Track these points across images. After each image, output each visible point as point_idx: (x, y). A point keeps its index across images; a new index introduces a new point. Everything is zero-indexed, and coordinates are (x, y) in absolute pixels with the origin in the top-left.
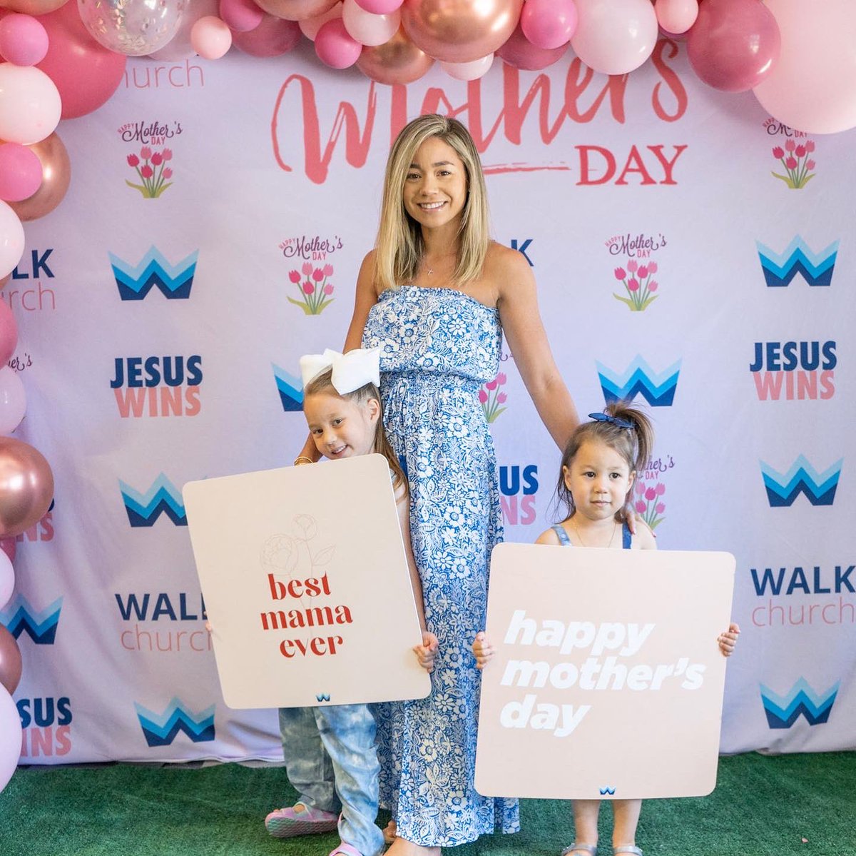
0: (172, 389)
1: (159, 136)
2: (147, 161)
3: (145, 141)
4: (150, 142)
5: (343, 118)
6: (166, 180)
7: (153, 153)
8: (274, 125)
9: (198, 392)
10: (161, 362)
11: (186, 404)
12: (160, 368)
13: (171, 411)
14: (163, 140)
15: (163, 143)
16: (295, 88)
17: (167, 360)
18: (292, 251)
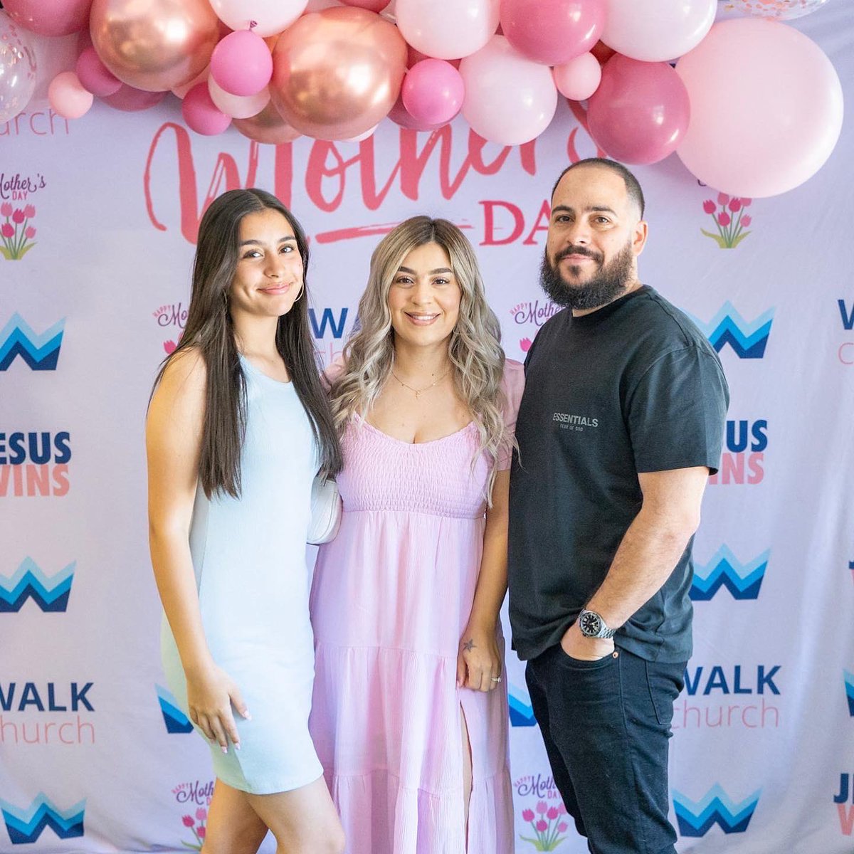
0: (38, 467)
1: (22, 190)
2: (8, 219)
3: (6, 196)
4: (11, 197)
5: (222, 171)
6: (29, 240)
7: (14, 210)
8: (147, 178)
9: (66, 470)
10: (26, 438)
11: (53, 484)
12: (25, 444)
13: (37, 491)
14: (25, 195)
15: (25, 198)
16: (170, 137)
17: (33, 436)
18: (167, 319)
